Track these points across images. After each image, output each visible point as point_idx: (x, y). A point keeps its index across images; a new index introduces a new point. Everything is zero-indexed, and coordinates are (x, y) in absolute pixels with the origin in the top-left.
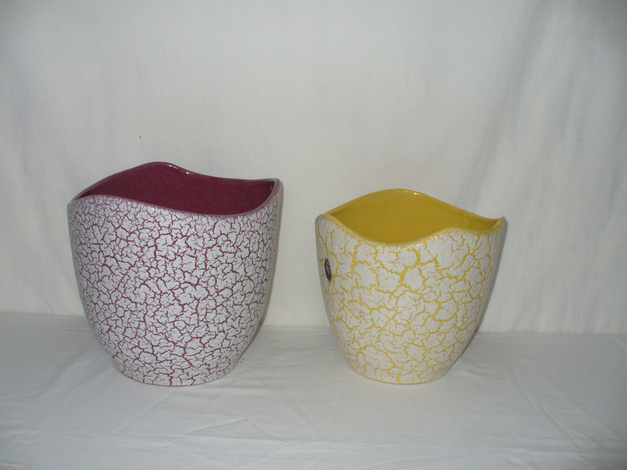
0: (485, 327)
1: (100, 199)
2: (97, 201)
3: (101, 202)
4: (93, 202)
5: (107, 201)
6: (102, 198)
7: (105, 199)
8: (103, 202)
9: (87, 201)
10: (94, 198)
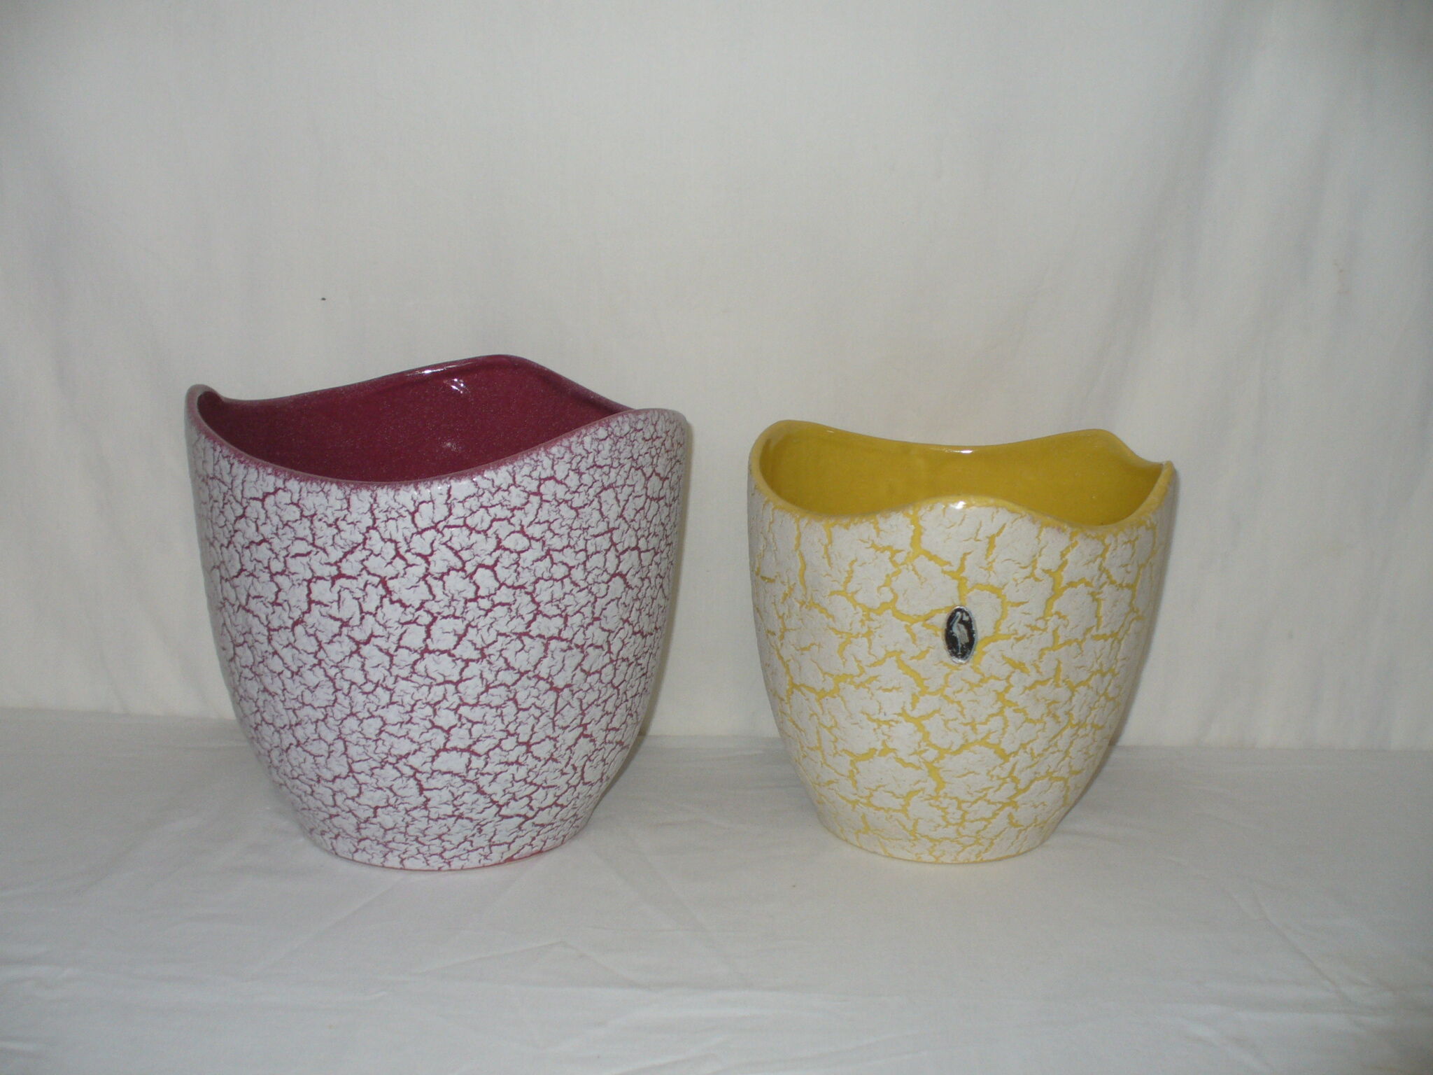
0: (1133, 733)
1: (623, 423)
2: (617, 429)
3: (626, 428)
4: (606, 435)
5: (637, 422)
6: (626, 419)
7: (633, 419)
8: (631, 427)
9: (587, 440)
10: (608, 426)
